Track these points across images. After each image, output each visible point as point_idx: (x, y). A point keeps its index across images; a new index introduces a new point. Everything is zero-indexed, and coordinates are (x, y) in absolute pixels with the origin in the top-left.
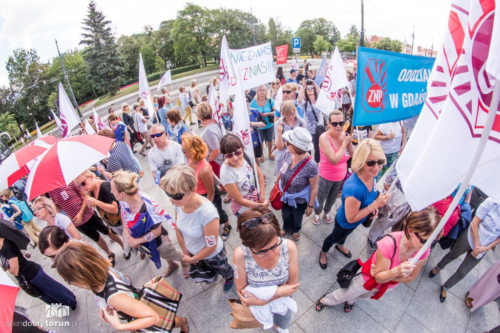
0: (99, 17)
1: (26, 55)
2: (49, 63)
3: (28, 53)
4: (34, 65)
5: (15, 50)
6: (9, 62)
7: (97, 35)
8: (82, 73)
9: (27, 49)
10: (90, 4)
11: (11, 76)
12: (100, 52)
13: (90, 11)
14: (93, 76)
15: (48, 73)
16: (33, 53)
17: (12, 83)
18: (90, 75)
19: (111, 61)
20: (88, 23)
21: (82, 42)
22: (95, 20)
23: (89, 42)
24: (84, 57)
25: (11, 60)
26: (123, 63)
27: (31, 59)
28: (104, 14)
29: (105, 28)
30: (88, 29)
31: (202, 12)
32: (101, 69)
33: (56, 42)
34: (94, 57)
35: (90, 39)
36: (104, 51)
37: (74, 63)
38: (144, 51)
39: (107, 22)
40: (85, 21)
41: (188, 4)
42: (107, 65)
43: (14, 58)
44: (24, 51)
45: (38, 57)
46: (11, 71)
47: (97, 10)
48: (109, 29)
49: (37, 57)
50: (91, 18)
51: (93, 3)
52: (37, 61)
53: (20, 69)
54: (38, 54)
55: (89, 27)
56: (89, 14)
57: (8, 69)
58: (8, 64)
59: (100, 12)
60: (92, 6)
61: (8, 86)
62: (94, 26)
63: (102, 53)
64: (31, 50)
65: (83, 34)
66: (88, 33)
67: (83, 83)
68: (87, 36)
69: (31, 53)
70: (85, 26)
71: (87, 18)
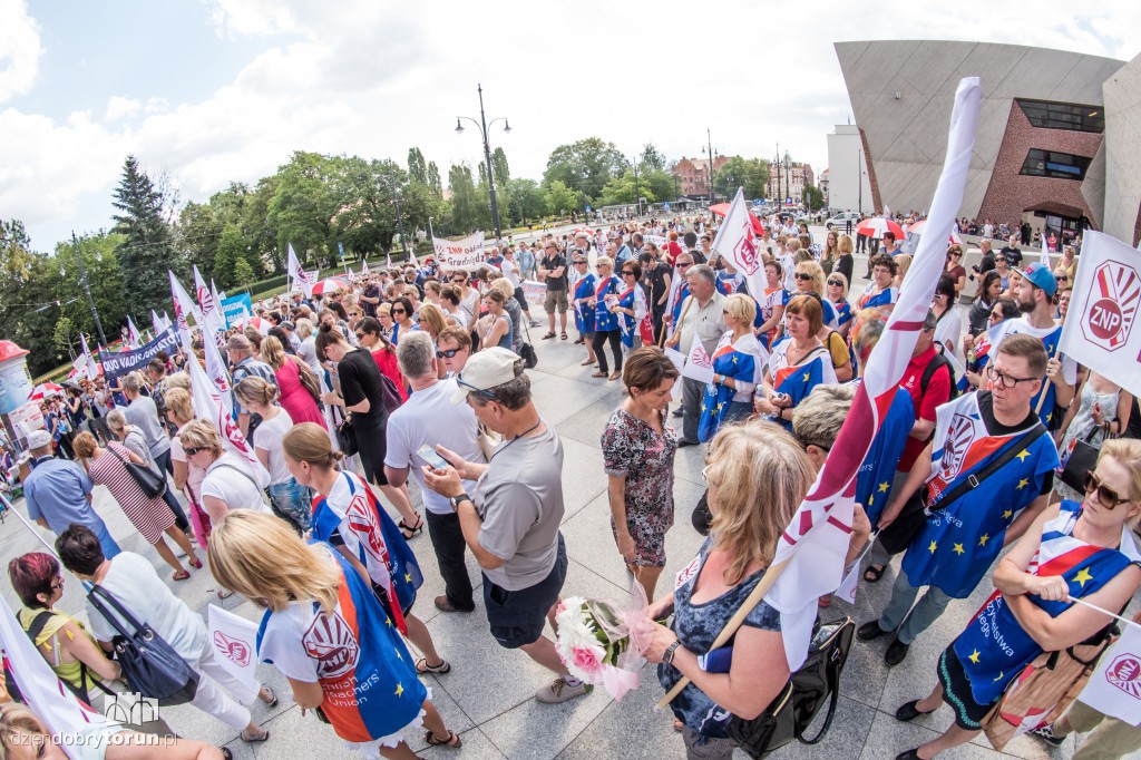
0: (144, 185)
3: (8, 228)
9: (7, 219)
10: (128, 162)
12: (144, 250)
13: (126, 173)
14: (132, 292)
15: (47, 276)
16: (17, 228)
18: (127, 291)
20: (124, 197)
21: (117, 230)
22: (136, 189)
23: (125, 231)
24: (118, 256)
26: (182, 270)
28: (152, 180)
29: (154, 205)
30: (123, 207)
32: (145, 281)
34: (134, 259)
35: (128, 226)
36: (150, 250)
39: (157, 196)
40: (118, 193)
42: (156, 274)
45: (26, 239)
47: (140, 172)
48: (159, 209)
49: (24, 236)
50: (128, 187)
51: (132, 161)
52: (26, 247)
54: (28, 232)
55: (126, 204)
56: (126, 179)
59: (145, 176)
60: (130, 165)
62: (132, 202)
64: (14, 224)
65: (115, 217)
66: (125, 214)
68: (122, 220)
69: (14, 230)
70: (117, 200)
71: (121, 187)
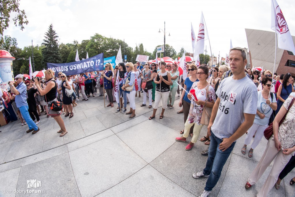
0: (53, 33)
1: (11, 40)
3: (12, 40)
4: (14, 47)
5: (6, 36)
7: (50, 42)
8: (38, 59)
9: (12, 37)
10: (50, 26)
12: (51, 51)
13: (49, 29)
14: (45, 62)
15: (20, 54)
16: (15, 40)
18: (43, 61)
19: (55, 57)
20: (48, 35)
21: (43, 44)
22: (51, 34)
24: (42, 51)
26: (60, 59)
27: (13, 44)
28: (56, 32)
30: (47, 38)
31: (103, 39)
32: (49, 59)
34: (47, 53)
35: (46, 43)
36: (52, 51)
37: (35, 53)
38: (71, 54)
39: (57, 37)
40: (46, 34)
42: (53, 58)
43: (4, 40)
44: (10, 38)
45: (17, 44)
47: (53, 29)
48: (57, 40)
49: (16, 43)
50: (49, 33)
51: (52, 25)
52: (16, 46)
53: (6, 47)
55: (48, 37)
56: (49, 30)
59: (54, 31)
62: (50, 37)
63: (52, 52)
64: (14, 38)
65: (44, 40)
67: (37, 65)
68: (46, 41)
69: (14, 40)
70: (46, 36)
71: (47, 32)
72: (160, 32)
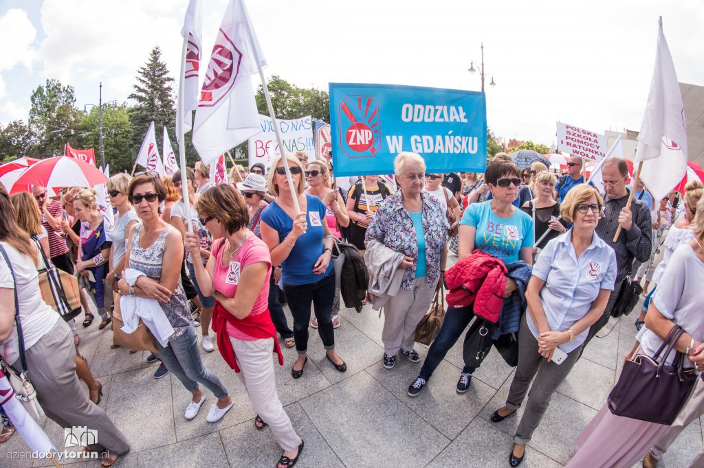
0: (161, 70)
1: (60, 92)
2: (85, 111)
3: (64, 89)
4: (66, 108)
5: (50, 80)
6: (37, 92)
7: (152, 93)
8: (123, 137)
9: (64, 84)
10: (154, 51)
11: (33, 111)
12: (152, 115)
13: (152, 59)
14: (135, 143)
15: (80, 124)
16: (70, 91)
17: (32, 122)
18: (132, 142)
20: (146, 74)
21: (132, 96)
22: (155, 73)
23: (141, 99)
24: (131, 116)
25: (40, 90)
27: (65, 99)
28: (168, 68)
29: (166, 85)
30: (144, 81)
31: (290, 91)
33: (101, 86)
34: (143, 119)
35: (143, 95)
36: (156, 116)
37: (116, 121)
39: (169, 79)
40: (142, 71)
41: (273, 77)
43: (45, 89)
44: (60, 85)
45: (74, 99)
46: (36, 104)
47: (161, 60)
48: (169, 89)
49: (72, 98)
50: (151, 68)
51: (158, 50)
52: (72, 104)
53: (47, 106)
54: (76, 95)
55: (146, 79)
56: (150, 62)
57: (33, 100)
58: (35, 95)
59: (164, 63)
60: (156, 53)
61: (26, 123)
62: (152, 80)
64: (68, 87)
65: (136, 86)
66: (143, 86)
67: (121, 151)
68: (140, 90)
69: (67, 91)
70: (141, 76)
71: (146, 66)
72: (472, 69)
